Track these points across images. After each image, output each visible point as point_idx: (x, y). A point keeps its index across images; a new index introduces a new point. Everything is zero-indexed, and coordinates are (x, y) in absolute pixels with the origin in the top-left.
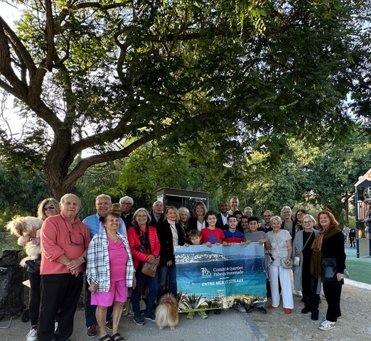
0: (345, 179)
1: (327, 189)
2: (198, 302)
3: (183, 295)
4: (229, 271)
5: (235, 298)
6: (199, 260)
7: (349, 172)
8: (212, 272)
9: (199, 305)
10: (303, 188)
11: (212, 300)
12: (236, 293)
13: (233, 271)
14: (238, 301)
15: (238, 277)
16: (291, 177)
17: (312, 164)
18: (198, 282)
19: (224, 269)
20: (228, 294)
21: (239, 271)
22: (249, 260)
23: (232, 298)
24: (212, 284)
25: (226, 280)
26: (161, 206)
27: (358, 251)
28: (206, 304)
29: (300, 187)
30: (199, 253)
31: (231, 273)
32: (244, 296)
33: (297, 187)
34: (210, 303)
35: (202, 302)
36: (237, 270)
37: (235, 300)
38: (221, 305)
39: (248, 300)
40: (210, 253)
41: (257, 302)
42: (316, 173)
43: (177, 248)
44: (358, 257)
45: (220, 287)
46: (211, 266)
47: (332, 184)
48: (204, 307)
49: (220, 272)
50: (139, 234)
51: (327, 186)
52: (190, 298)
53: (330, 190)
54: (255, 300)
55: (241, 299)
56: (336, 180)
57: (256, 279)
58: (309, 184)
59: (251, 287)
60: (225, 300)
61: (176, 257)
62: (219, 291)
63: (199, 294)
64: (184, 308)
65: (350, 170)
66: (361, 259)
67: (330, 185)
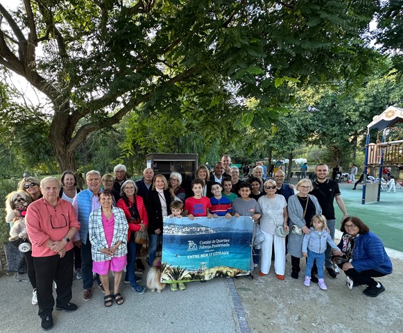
0: (355, 118)
1: (334, 128)
2: (181, 274)
3: (167, 266)
4: (216, 244)
5: (217, 270)
6: (187, 232)
7: (361, 109)
8: (198, 245)
9: (182, 277)
10: (307, 130)
11: (196, 273)
12: (219, 265)
13: (220, 243)
14: (220, 273)
15: (224, 249)
16: (293, 119)
17: (318, 104)
18: (184, 255)
19: (209, 242)
20: (211, 267)
21: (226, 243)
22: (236, 234)
23: (214, 270)
24: (197, 256)
25: (210, 252)
26: (151, 173)
27: (364, 197)
28: (189, 276)
29: (303, 129)
30: (188, 226)
31: (217, 246)
32: (228, 269)
33: (299, 129)
34: (193, 275)
35: (186, 274)
36: (223, 243)
37: (218, 272)
38: (203, 277)
39: (231, 272)
40: (198, 226)
41: (240, 275)
42: (322, 112)
43: (166, 219)
44: (363, 202)
45: (204, 260)
46: (198, 239)
47: (340, 123)
48: (187, 279)
49: (205, 245)
50: (128, 206)
51: (333, 125)
52: (174, 270)
53: (336, 129)
54: (239, 273)
55: (224, 271)
56: (344, 119)
57: (242, 253)
58: (313, 125)
59: (235, 260)
60: (207, 272)
61: (165, 227)
62: (203, 263)
63: (184, 267)
64: (168, 278)
65: (361, 106)
66: (366, 206)
67: (336, 125)
